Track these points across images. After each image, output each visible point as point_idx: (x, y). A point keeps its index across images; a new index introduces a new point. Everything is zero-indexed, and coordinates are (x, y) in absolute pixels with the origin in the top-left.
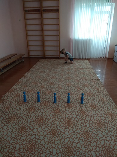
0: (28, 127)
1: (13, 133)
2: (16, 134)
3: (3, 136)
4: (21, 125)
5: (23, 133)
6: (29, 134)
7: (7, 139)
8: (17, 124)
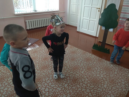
0: (71, 80)
1: (82, 82)
2: (81, 80)
3: (90, 83)
4: (75, 85)
5: (76, 78)
6: (73, 75)
7: (88, 80)
8: (77, 88)
